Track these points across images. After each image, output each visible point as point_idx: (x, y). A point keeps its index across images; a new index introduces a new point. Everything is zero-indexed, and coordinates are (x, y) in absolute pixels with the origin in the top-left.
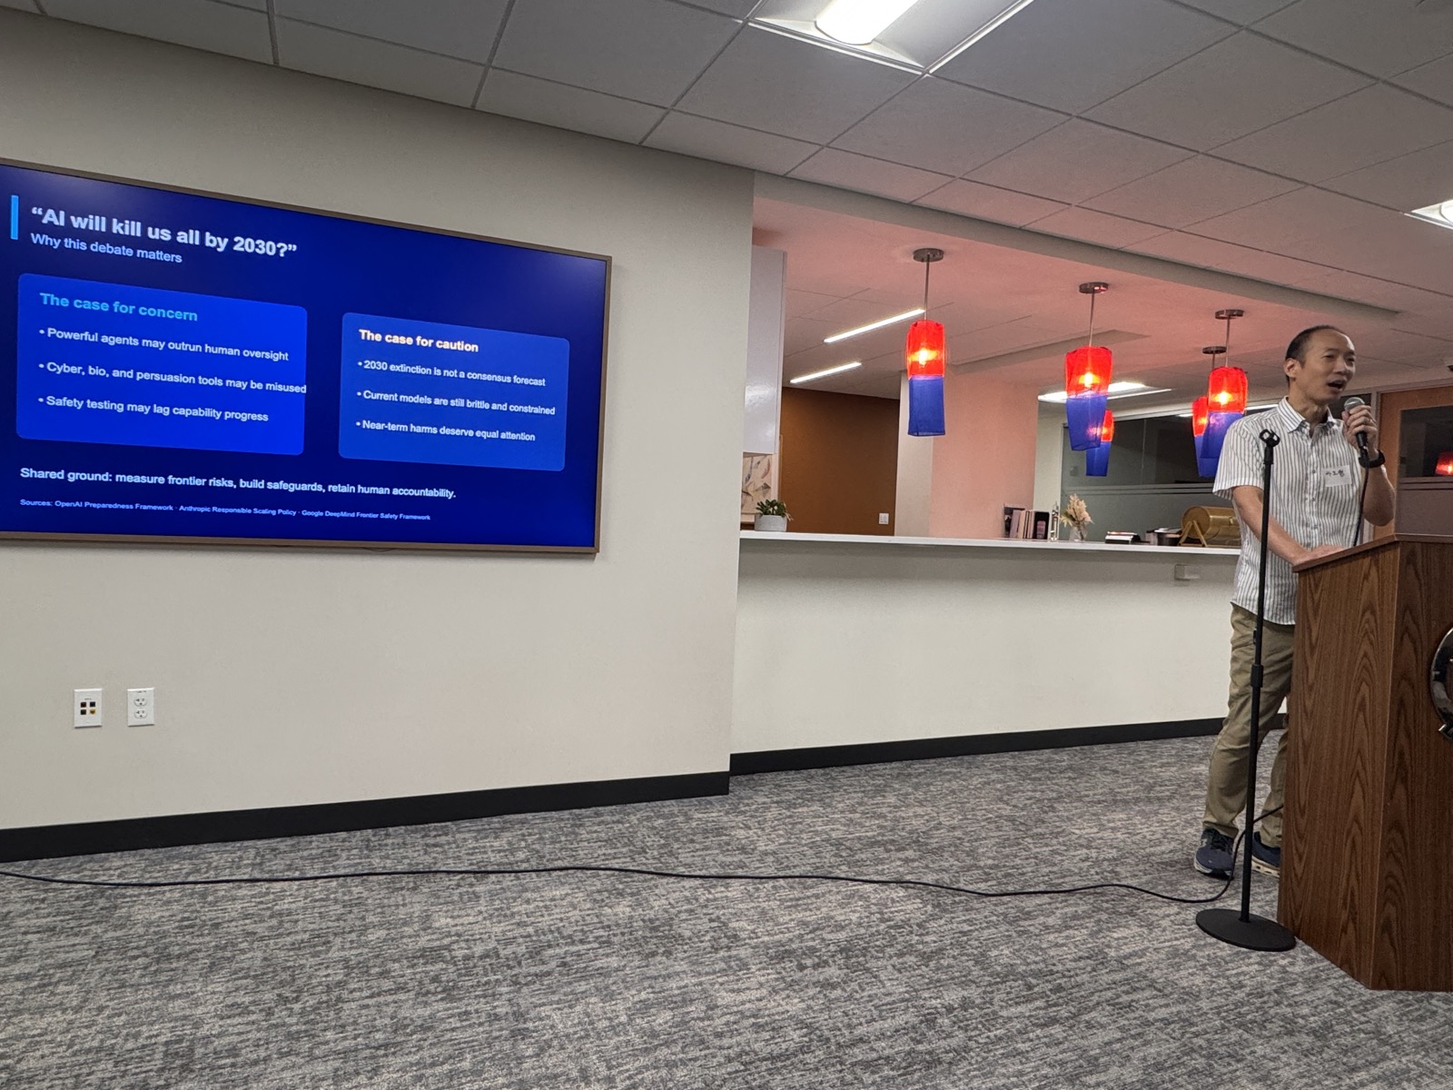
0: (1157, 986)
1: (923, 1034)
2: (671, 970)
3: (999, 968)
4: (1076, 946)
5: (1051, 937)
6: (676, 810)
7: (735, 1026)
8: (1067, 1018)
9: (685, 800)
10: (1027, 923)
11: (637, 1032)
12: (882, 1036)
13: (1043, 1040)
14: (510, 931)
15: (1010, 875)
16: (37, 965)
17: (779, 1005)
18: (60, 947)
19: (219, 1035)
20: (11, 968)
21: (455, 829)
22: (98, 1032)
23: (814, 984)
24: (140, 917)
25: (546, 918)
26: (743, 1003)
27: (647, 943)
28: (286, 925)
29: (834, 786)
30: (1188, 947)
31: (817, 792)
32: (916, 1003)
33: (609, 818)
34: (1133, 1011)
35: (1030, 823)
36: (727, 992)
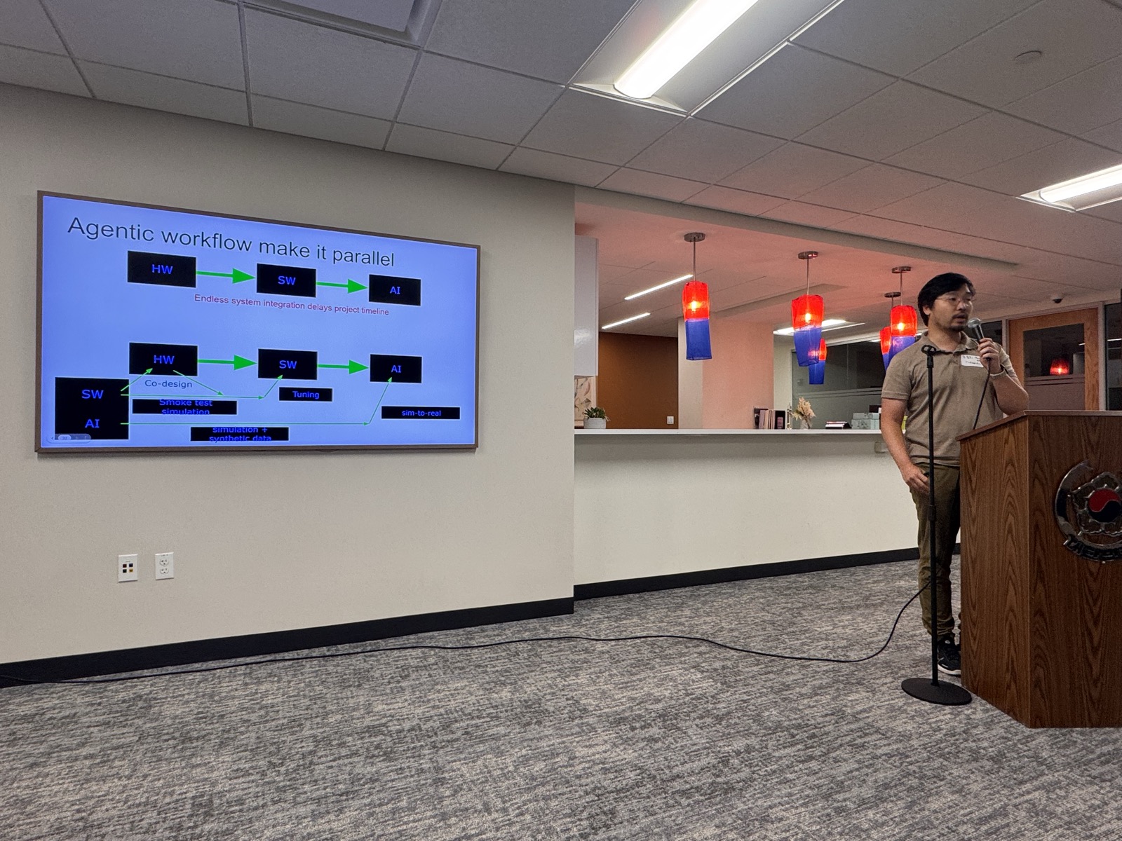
0: (881, 731)
1: (721, 770)
2: (542, 734)
3: (770, 724)
4: (823, 707)
5: (805, 702)
6: (537, 625)
7: (590, 770)
8: (820, 756)
9: (543, 618)
10: (787, 693)
11: (521, 777)
12: (692, 773)
13: (804, 772)
14: (427, 712)
16: (98, 748)
17: (619, 755)
18: (113, 735)
19: (229, 791)
20: (80, 751)
22: (145, 792)
23: (642, 739)
24: (166, 713)
25: (453, 702)
26: (594, 755)
27: (524, 716)
28: (271, 714)
29: (647, 605)
30: (900, 705)
31: (635, 609)
32: (715, 750)
33: (491, 633)
34: (865, 749)
35: (785, 625)
36: (582, 747)
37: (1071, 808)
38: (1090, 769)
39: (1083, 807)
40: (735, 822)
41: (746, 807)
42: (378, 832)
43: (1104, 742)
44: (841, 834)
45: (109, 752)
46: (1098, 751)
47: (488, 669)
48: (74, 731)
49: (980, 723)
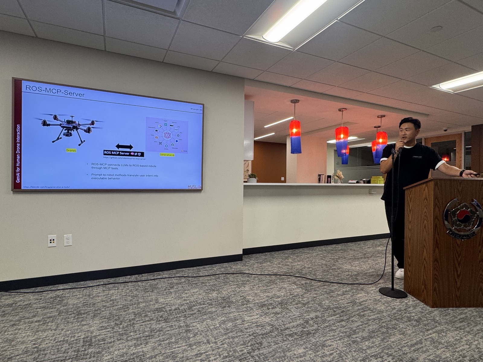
0: (371, 309)
1: (305, 326)
2: (230, 311)
3: (325, 307)
4: (347, 299)
5: (340, 297)
6: (227, 266)
7: (251, 326)
8: (346, 320)
9: (230, 263)
10: (332, 294)
11: (222, 329)
12: (294, 327)
13: (339, 326)
14: (182, 302)
16: (41, 318)
17: (263, 320)
18: (48, 312)
19: (99, 335)
20: (34, 318)
21: (162, 273)
22: (63, 336)
23: (272, 313)
24: (70, 303)
25: (192, 298)
26: (252, 320)
27: (223, 304)
28: (115, 303)
29: (273, 257)
30: (378, 299)
31: (268, 259)
32: (302, 317)
33: (208, 269)
34: (365, 317)
35: (331, 265)
36: (247, 317)
37: (448, 340)
38: (455, 324)
39: (453, 340)
40: (311, 347)
41: (316, 341)
42: (163, 352)
43: (461, 314)
44: (355, 351)
45: (46, 319)
46: (459, 317)
47: (207, 284)
48: (30, 311)
49: (411, 306)
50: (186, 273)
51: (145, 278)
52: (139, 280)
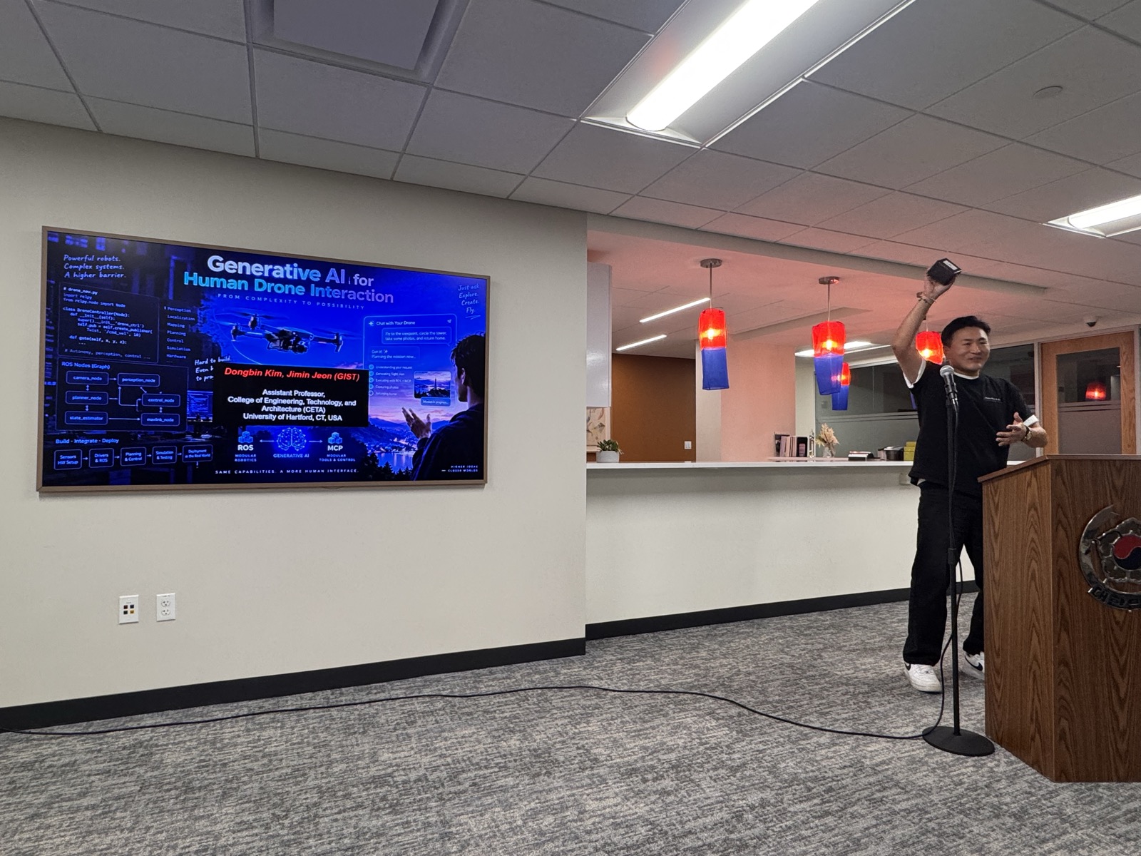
0: (900, 785)
1: (734, 826)
2: (551, 786)
3: (786, 776)
4: (841, 758)
5: (823, 752)
6: (548, 667)
7: (600, 825)
8: (837, 811)
9: (555, 660)
11: (530, 832)
12: (704, 829)
13: (820, 828)
14: (434, 761)
15: (792, 707)
16: (100, 798)
17: (630, 809)
18: (114, 785)
19: (232, 845)
20: (82, 800)
21: (390, 687)
22: (147, 846)
23: (654, 792)
24: (169, 760)
25: (460, 751)
26: (604, 808)
27: (533, 767)
28: (275, 763)
29: (661, 645)
30: (921, 756)
31: (649, 650)
32: (728, 804)
33: (500, 676)
34: (884, 804)
35: (805, 668)
36: (592, 800)
38: (1114, 827)
43: (1131, 798)
45: (110, 802)
46: (1124, 808)
47: (497, 716)
48: (74, 780)
49: (1004, 777)
50: (448, 687)
51: (348, 698)
52: (333, 704)
